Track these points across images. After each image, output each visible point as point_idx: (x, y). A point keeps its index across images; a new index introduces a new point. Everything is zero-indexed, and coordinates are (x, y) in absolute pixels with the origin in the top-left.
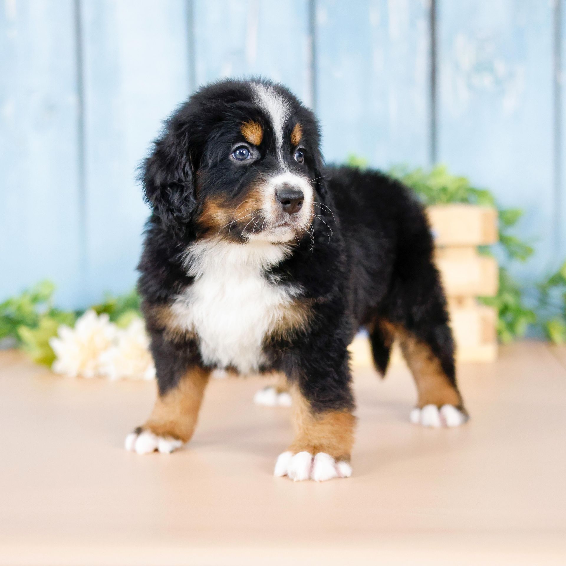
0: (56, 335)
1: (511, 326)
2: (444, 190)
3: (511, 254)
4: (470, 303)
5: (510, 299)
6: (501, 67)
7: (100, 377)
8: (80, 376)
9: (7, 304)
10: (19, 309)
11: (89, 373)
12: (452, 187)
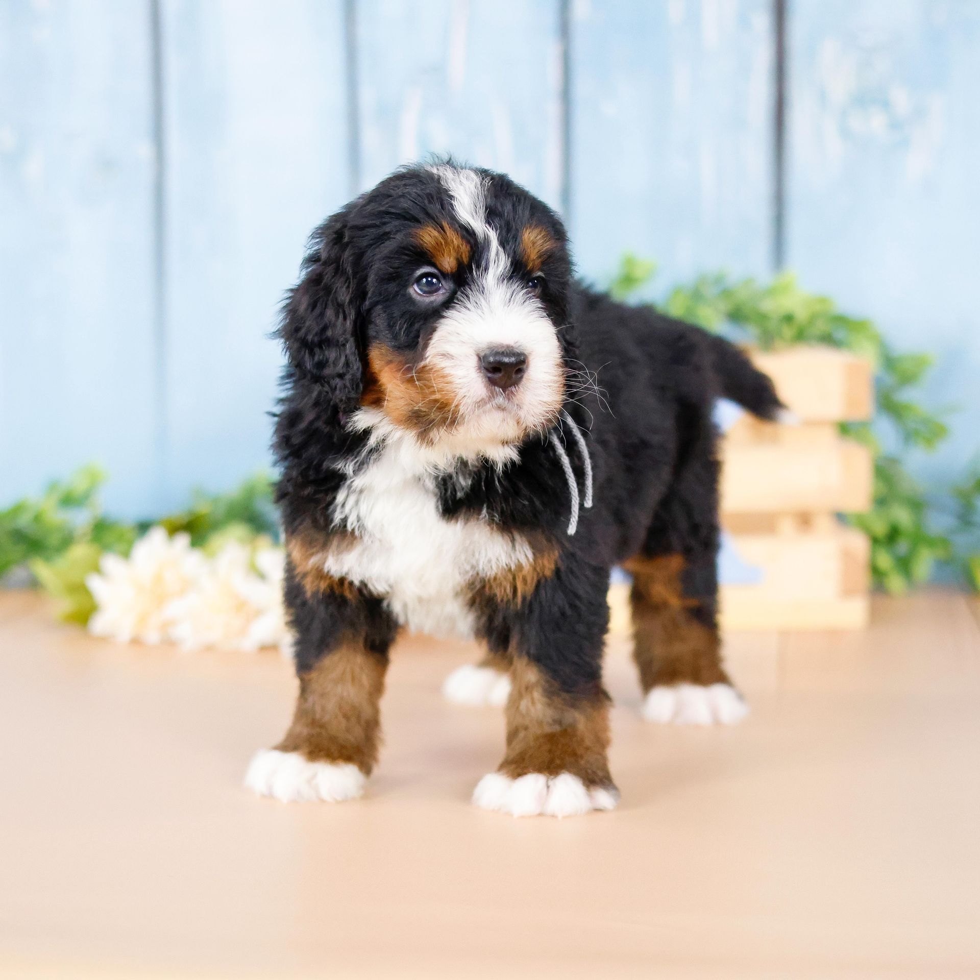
0: (97, 569)
1: (904, 565)
2: (789, 319)
3: (909, 436)
4: (824, 524)
5: (903, 516)
6: (901, 99)
7: (169, 643)
8: (136, 641)
9: (18, 509)
10: (37, 518)
11: (152, 636)
12: (801, 315)
